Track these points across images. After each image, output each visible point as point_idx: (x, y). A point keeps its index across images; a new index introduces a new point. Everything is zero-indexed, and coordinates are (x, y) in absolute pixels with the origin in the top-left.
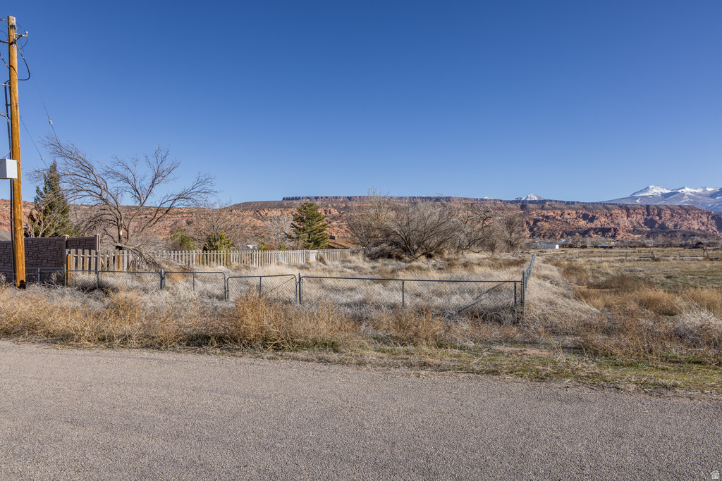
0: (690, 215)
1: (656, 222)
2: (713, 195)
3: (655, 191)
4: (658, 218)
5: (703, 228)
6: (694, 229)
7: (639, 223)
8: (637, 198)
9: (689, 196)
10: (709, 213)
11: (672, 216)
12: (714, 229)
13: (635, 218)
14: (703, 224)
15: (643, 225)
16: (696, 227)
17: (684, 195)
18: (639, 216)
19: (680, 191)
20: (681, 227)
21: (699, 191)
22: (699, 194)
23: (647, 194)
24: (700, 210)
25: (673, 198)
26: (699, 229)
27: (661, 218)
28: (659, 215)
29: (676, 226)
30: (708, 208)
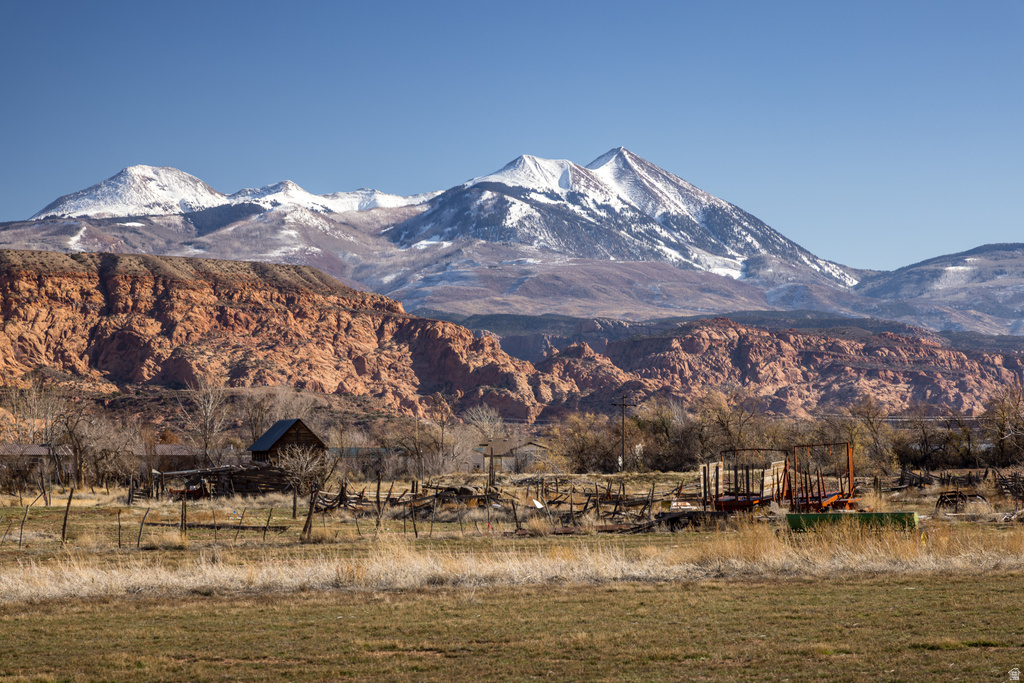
0: (301, 315)
1: (146, 350)
2: (403, 232)
3: (155, 193)
4: (153, 327)
5: (359, 387)
6: (318, 387)
7: (60, 355)
8: (70, 229)
9: (305, 231)
10: (385, 310)
11: (222, 318)
12: (408, 391)
13: (41, 326)
14: (360, 364)
15: (82, 366)
16: (331, 382)
17: (280, 222)
18: (63, 312)
19: (265, 202)
20: (260, 379)
21: (345, 205)
22: (348, 225)
23: (119, 210)
24: (346, 292)
25: (237, 235)
26: (341, 391)
27: (168, 329)
28: (160, 310)
29: (237, 372)
30: (382, 289)
